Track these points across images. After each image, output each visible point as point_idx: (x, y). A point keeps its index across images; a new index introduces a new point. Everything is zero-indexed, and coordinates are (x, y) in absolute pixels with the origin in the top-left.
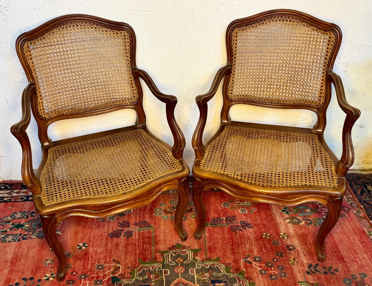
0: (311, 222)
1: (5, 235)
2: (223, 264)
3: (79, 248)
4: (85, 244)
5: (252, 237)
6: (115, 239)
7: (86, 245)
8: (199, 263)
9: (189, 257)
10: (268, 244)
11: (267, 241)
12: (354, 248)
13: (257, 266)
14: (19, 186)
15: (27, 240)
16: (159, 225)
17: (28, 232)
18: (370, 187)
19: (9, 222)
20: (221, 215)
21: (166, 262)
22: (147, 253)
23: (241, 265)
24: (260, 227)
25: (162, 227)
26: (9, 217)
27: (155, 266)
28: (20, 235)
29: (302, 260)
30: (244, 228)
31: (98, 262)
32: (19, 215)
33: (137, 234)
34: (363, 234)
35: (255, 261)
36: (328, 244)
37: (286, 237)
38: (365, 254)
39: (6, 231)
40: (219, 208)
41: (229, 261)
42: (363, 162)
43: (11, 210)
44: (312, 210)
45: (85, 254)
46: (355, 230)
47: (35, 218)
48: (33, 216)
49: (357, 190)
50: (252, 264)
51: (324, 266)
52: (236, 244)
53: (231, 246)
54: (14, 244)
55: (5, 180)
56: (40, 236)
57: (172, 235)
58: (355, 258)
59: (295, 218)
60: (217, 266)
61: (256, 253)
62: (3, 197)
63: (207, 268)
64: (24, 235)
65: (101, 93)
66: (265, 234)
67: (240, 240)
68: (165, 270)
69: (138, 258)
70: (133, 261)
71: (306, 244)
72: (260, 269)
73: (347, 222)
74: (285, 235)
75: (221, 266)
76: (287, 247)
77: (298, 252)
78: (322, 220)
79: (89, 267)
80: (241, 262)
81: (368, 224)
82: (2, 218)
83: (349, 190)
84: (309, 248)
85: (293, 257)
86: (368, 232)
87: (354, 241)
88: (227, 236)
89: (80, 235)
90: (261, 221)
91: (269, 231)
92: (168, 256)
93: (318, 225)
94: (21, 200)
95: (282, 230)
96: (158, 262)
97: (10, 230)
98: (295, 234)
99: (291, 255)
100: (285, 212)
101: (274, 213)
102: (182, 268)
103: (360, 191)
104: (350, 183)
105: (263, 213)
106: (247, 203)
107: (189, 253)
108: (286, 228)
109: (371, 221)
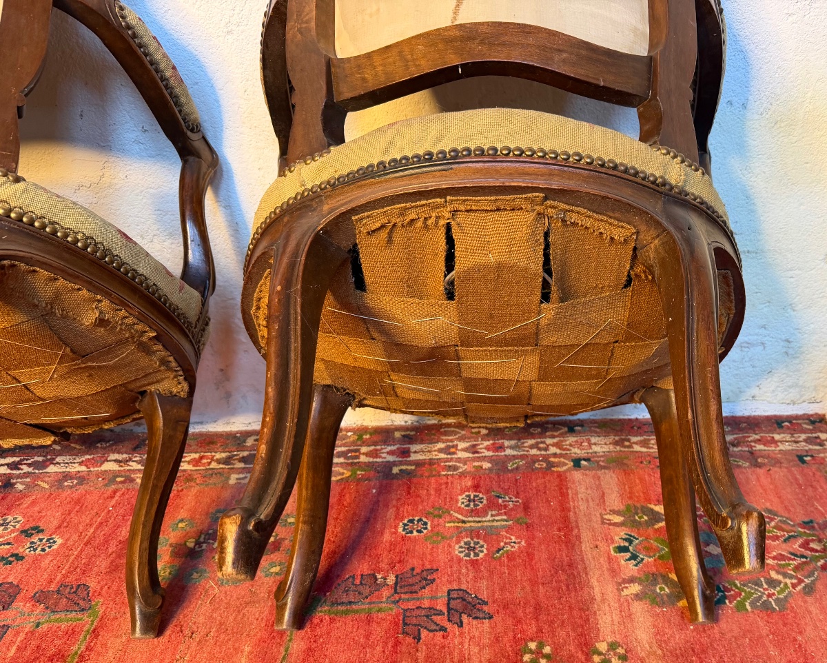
0: (725, 597)
20: (384, 565)
24: (520, 614)
30: (456, 618)
37: (615, 662)
40: (386, 537)
59: (660, 580)
66: (533, 645)
74: (614, 650)
90: (528, 588)
91: (553, 631)
93: (748, 607)
95: (607, 629)
100: (628, 555)
101: (583, 560)
106: (493, 521)
108: (622, 623)
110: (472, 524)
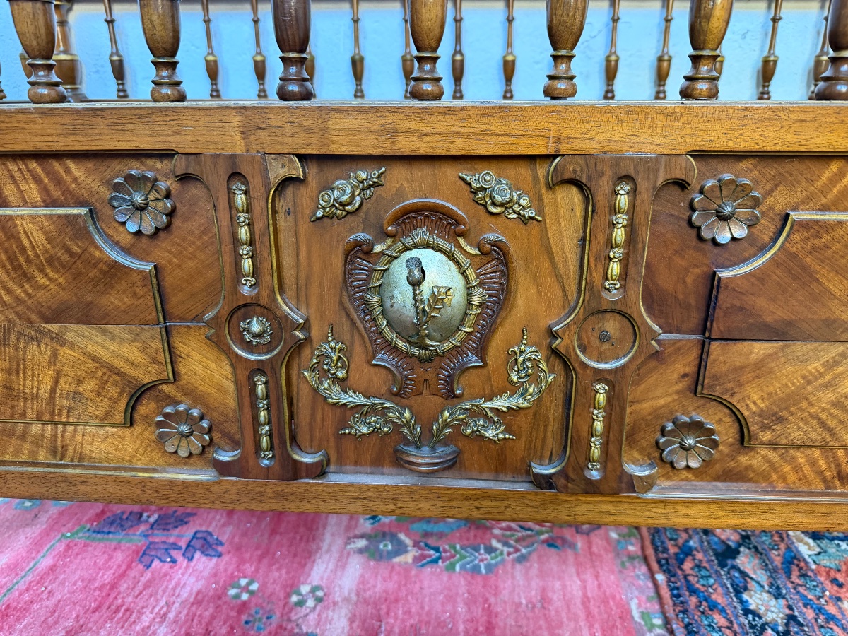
0: (440, 558)
5: (191, 587)
11: (233, 608)
30: (190, 553)
34: (618, 622)
37: (310, 603)
46: (592, 603)
59: (388, 538)
66: (243, 582)
67: (137, 597)
73: (572, 570)
78: (482, 551)
81: (648, 583)
86: (643, 615)
88: (107, 576)
91: (267, 572)
93: (457, 568)
95: (316, 575)
98: (353, 595)
108: (334, 571)
109: (660, 577)
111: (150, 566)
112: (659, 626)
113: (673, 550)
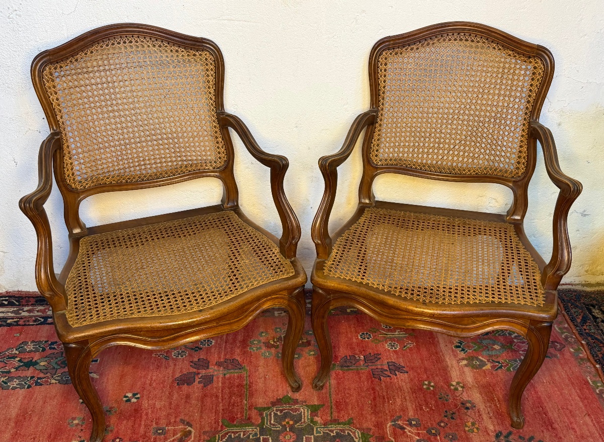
0: (502, 366)
1: (7, 378)
2: (359, 429)
3: (127, 401)
4: (137, 394)
5: (406, 387)
6: (185, 387)
7: (137, 396)
8: (320, 428)
9: (303, 417)
10: (431, 399)
11: (430, 393)
12: (569, 407)
13: (412, 433)
14: (33, 301)
15: (42, 387)
16: (256, 367)
17: (45, 374)
18: (597, 311)
19: (14, 357)
20: (357, 352)
21: (267, 425)
22: (235, 410)
23: (387, 430)
24: (419, 371)
25: (261, 370)
26: (15, 349)
27: (248, 431)
28: (32, 377)
29: (486, 424)
30: (393, 372)
31: (157, 423)
32: (30, 347)
33: (220, 379)
34: (584, 386)
35: (410, 425)
36: (528, 401)
37: (460, 389)
38: (587, 419)
39: (9, 372)
40: (354, 340)
41: (369, 424)
42: (587, 271)
43: (18, 339)
44: (503, 347)
45: (136, 410)
46: (572, 380)
47: (57, 351)
48: (54, 348)
49: (577, 316)
50: (406, 430)
51: (521, 435)
52: (379, 398)
53: (371, 401)
54: (22, 392)
55: (10, 291)
56: (63, 381)
57: (277, 382)
58: (571, 423)
59: (475, 359)
60: (348, 433)
61: (411, 413)
62: (6, 318)
63: (332, 434)
64: (39, 378)
65: (167, 151)
66: (426, 383)
67: (387, 392)
68: (265, 437)
69: (220, 418)
70: (213, 422)
71: (492, 400)
72: (417, 437)
73: (560, 367)
74: (459, 384)
75: (354, 433)
76: (462, 404)
77: (479, 412)
78: (519, 362)
79: (142, 430)
80: (388, 426)
81: (593, 369)
82: (3, 351)
83: (564, 316)
84: (497, 407)
85: (471, 420)
86: (593, 382)
87: (570, 396)
88: (366, 385)
89: (129, 380)
90: (420, 362)
91: (433, 377)
92: (270, 415)
93: (512, 370)
94: (35, 323)
95: (455, 377)
96: (253, 425)
97: (15, 370)
98: (475, 384)
99: (467, 417)
100: (461, 349)
101: (441, 351)
102: (292, 434)
103: (580, 317)
104: (564, 305)
105: (425, 349)
106: (399, 334)
107: (304, 411)
108: (461, 375)
109: (598, 366)
110: (391, 336)
111: (381, 380)
112: (600, 386)
113: (600, 356)
